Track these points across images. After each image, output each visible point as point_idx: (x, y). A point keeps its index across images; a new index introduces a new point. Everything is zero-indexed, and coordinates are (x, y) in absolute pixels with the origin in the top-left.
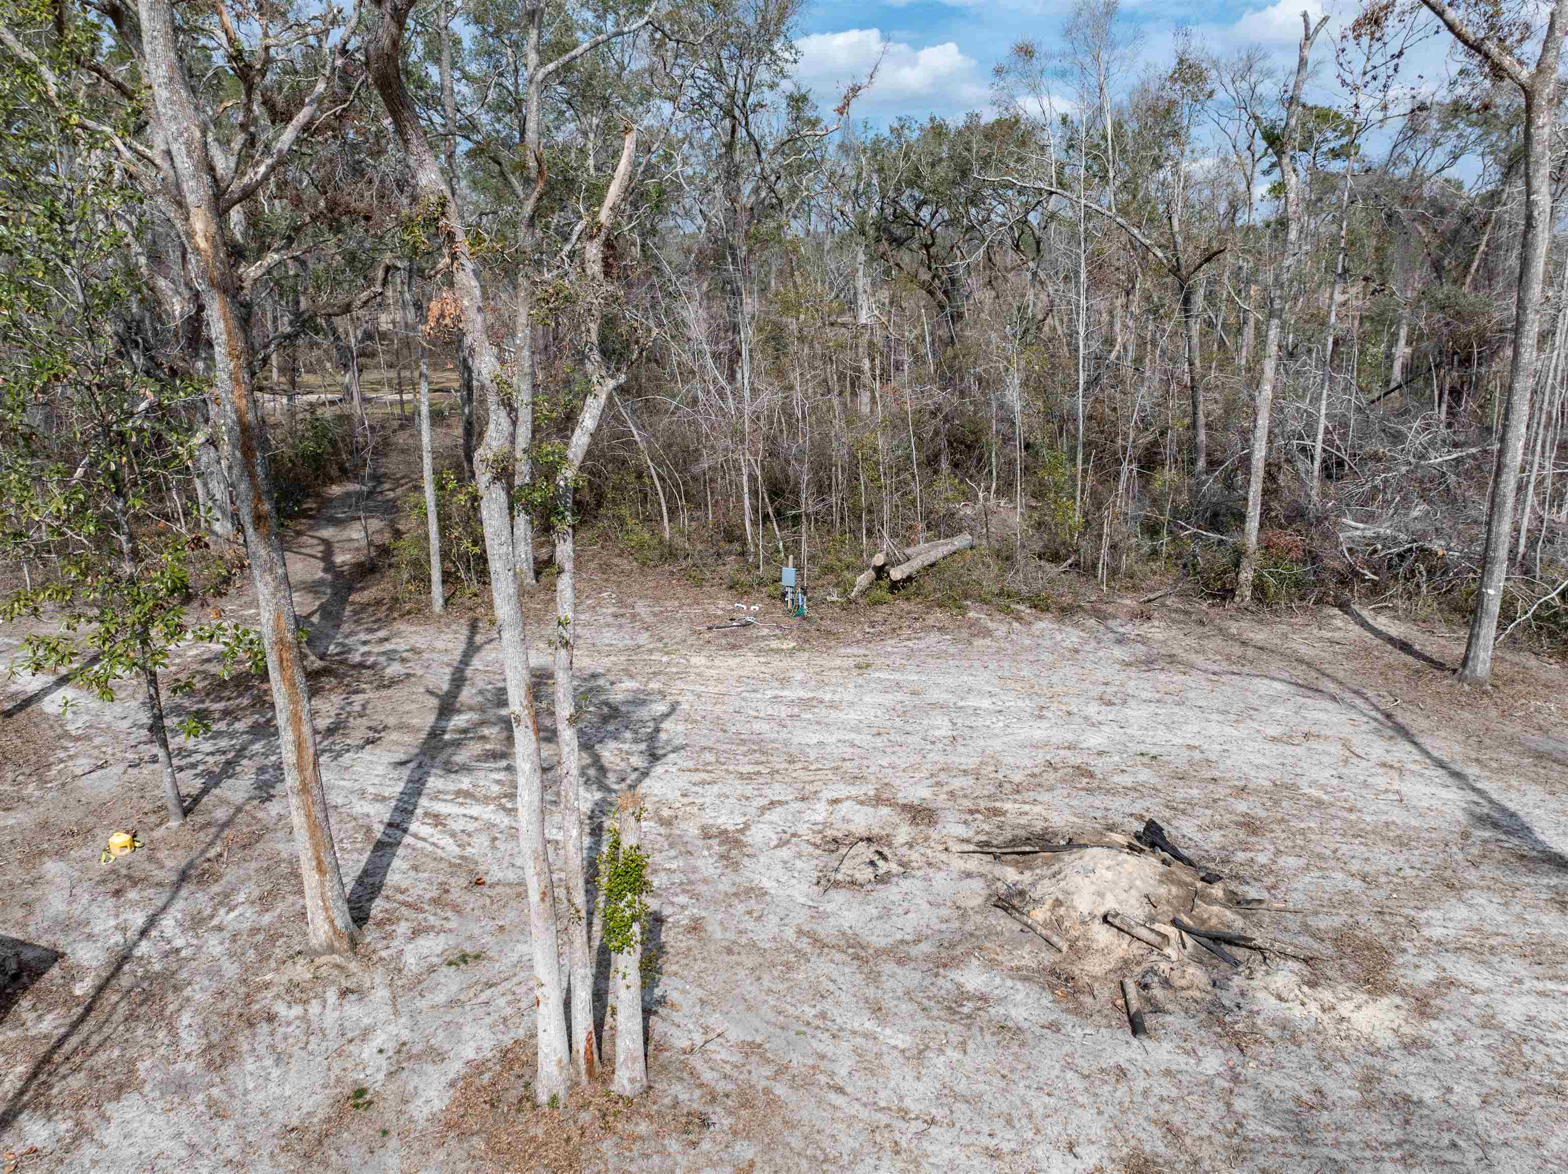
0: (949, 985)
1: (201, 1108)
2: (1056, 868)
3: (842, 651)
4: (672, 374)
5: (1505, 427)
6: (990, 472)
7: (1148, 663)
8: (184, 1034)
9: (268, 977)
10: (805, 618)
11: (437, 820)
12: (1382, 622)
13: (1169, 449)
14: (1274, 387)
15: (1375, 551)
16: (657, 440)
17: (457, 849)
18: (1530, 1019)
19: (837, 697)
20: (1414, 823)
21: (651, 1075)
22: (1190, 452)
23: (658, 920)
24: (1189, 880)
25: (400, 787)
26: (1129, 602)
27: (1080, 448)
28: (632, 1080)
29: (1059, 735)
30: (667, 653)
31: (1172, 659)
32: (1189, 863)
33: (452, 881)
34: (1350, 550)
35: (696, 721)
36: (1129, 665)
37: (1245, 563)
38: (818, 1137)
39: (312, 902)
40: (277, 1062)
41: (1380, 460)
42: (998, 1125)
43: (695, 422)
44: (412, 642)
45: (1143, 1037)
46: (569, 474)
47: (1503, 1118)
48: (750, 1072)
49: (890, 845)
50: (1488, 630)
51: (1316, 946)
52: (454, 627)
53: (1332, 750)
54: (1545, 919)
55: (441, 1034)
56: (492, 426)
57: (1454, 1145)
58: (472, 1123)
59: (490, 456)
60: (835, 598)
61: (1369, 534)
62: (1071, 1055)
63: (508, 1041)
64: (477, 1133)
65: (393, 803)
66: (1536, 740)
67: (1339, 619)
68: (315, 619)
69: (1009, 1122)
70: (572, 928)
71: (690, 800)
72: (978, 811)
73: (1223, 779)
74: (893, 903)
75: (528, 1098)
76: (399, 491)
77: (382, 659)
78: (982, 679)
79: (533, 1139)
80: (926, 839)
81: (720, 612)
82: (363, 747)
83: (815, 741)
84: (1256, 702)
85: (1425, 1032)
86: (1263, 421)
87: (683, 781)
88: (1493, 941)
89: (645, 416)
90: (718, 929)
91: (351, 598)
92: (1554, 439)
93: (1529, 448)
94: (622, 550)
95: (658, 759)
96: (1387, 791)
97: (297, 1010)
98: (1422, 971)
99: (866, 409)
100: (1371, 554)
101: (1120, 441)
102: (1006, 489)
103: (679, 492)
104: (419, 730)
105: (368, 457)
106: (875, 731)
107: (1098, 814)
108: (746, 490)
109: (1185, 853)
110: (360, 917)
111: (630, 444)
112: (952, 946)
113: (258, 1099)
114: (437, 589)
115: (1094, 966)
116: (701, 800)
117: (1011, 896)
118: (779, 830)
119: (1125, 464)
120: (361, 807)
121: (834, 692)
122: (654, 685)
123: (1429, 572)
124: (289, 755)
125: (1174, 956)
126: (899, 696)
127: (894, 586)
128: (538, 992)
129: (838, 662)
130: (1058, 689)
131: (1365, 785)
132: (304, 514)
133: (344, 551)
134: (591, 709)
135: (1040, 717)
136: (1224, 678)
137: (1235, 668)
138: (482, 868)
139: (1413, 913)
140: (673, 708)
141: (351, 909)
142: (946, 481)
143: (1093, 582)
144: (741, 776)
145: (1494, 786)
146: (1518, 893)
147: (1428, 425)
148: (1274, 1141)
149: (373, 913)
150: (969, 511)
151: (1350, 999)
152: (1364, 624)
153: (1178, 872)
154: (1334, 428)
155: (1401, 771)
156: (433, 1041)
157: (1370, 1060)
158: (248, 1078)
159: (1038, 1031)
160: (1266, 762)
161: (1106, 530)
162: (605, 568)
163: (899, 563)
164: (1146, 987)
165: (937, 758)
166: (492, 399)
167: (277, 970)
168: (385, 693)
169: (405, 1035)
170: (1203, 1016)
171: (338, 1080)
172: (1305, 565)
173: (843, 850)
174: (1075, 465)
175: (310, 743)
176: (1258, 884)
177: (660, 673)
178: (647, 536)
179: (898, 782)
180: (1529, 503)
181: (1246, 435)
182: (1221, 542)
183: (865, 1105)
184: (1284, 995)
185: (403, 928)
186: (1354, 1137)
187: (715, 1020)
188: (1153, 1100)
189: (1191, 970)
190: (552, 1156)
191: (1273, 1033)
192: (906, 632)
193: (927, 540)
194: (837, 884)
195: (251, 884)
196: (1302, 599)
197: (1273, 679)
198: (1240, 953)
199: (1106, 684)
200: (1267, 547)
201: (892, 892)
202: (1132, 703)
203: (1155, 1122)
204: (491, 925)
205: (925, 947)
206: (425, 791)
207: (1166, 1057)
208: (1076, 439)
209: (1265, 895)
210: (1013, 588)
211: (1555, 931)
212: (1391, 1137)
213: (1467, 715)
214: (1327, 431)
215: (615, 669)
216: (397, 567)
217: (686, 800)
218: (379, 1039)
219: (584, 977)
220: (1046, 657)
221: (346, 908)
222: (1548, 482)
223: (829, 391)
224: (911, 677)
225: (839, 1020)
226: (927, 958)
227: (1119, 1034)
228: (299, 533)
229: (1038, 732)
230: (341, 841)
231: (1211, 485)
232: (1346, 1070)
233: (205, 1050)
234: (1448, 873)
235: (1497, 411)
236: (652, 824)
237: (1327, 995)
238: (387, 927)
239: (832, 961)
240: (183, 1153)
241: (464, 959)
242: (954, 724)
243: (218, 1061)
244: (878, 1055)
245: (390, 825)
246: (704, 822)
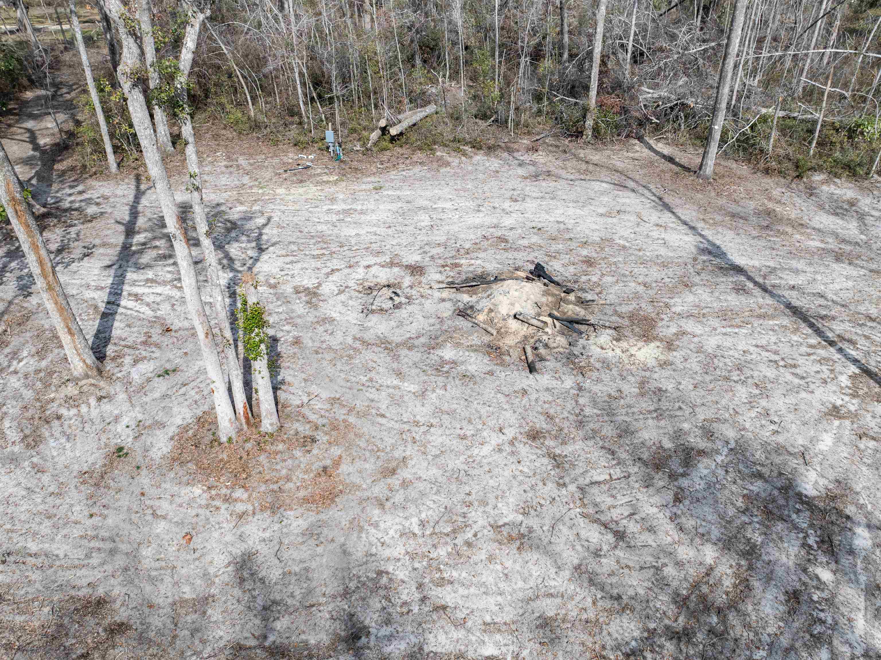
0: (436, 358)
1: (28, 469)
2: (489, 293)
3: (365, 180)
4: (243, 6)
5: (731, 30)
6: (445, 64)
7: (536, 177)
8: (8, 432)
9: (52, 396)
10: (342, 161)
11: (137, 297)
12: (660, 147)
13: (547, 49)
14: (607, 7)
15: (658, 106)
16: (238, 51)
17: (152, 313)
18: (718, 347)
19: (364, 207)
20: (671, 254)
21: (281, 420)
22: (559, 49)
23: (275, 340)
24: (557, 293)
25: (110, 281)
26: (526, 141)
27: (497, 48)
28: (271, 424)
29: (489, 220)
30: (261, 188)
31: (549, 174)
32: (558, 284)
33: (152, 331)
34: (645, 105)
35: (284, 227)
36: (526, 178)
37: (588, 115)
38: (373, 440)
39: (69, 351)
40: (68, 439)
41: (663, 51)
42: (464, 423)
43: (261, 39)
44: (101, 192)
45: (535, 373)
46: (182, 80)
47: (703, 393)
48: (335, 413)
49: (400, 288)
50: (714, 149)
51: (620, 321)
52: (126, 180)
53: (632, 219)
54: (729, 298)
55: (161, 414)
56: (125, 50)
57: (680, 408)
58: (186, 456)
59: (128, 70)
60: (358, 148)
61: (655, 96)
62: (500, 386)
63: (199, 413)
64: (190, 461)
65: (108, 290)
66: (733, 208)
67: (638, 146)
68: (34, 182)
69: (470, 421)
70: (226, 350)
71: (286, 272)
72: (447, 266)
73: (575, 238)
74: (404, 318)
75: (215, 440)
76: (73, 94)
77: (83, 204)
78: (446, 192)
79: (221, 460)
80: (420, 283)
81: (291, 161)
82: (82, 259)
83: (354, 234)
84: (593, 195)
85: (671, 358)
86: (600, 29)
87: (280, 262)
88: (704, 311)
89: (229, 36)
90: (310, 341)
91: (55, 167)
92: (755, 37)
93: (742, 43)
94: (225, 125)
95: (264, 251)
96: (658, 239)
97: (74, 411)
98: (671, 328)
99: (368, 26)
100: (656, 108)
101: (520, 44)
102: (455, 76)
103: (256, 85)
104: (116, 246)
105: (47, 71)
106: (387, 225)
107: (511, 262)
108: (298, 82)
109: (556, 279)
110: (101, 357)
111: (221, 55)
112: (437, 338)
113: (61, 461)
114: (111, 158)
115: (510, 341)
116: (292, 272)
117: (466, 309)
118: (338, 285)
119: (523, 57)
120: (89, 294)
121: (363, 204)
122: (256, 208)
123: (685, 117)
124: (36, 270)
125: (550, 332)
126: (400, 205)
127: (393, 139)
128: (212, 386)
129: (364, 187)
130: (488, 194)
131: (648, 236)
132: (10, 112)
133: (44, 136)
134: (220, 224)
135: (479, 211)
136: (577, 183)
137: (582, 177)
138: (169, 322)
139: (667, 300)
140: (269, 219)
141: (94, 353)
142: (419, 72)
143: (506, 131)
144: (314, 257)
145: (710, 233)
146: (718, 287)
147: (691, 29)
148: (598, 416)
149: (108, 353)
150: (434, 90)
151: (636, 345)
152: (651, 148)
153: (552, 289)
154: (640, 32)
155: (665, 228)
156: (156, 418)
157: (644, 374)
158: (53, 450)
159: (483, 376)
160: (598, 228)
161: (513, 99)
162: (216, 137)
163: (395, 124)
164: (536, 349)
165: (423, 238)
166: (122, 30)
167: (57, 391)
168: (89, 225)
169: (140, 417)
170: (565, 360)
171: (106, 445)
172: (621, 115)
173: (375, 293)
174: (494, 59)
175: (47, 260)
176: (592, 292)
177: (259, 200)
178: (240, 115)
179: (402, 253)
180: (739, 75)
181: (591, 37)
182: (576, 104)
183: (396, 421)
184: (604, 347)
185: (128, 360)
186: (635, 410)
187: (314, 389)
188: (540, 403)
189: (558, 338)
190: (234, 467)
191: (598, 365)
192: (402, 166)
193: (410, 110)
194: (373, 312)
195: (29, 345)
196: (619, 135)
197: (602, 181)
198: (583, 328)
199: (514, 190)
200: (601, 105)
201: (403, 313)
202: (528, 199)
203: (541, 413)
204: (180, 353)
205: (422, 340)
206: (126, 282)
207: (547, 382)
208: (495, 42)
209: (596, 297)
210: (461, 136)
211: (733, 303)
212: (652, 408)
213: (699, 196)
214: (636, 34)
215: (232, 199)
216: (82, 144)
217: (283, 273)
218: (125, 420)
219: (237, 376)
220: (481, 176)
221: (91, 352)
222: (750, 62)
223: (344, 15)
224: (406, 193)
225: (380, 381)
226: (424, 345)
227: (523, 373)
228: (10, 126)
229: (478, 219)
230: (81, 315)
231: (571, 69)
232: (633, 379)
233: (23, 439)
234: (686, 279)
235: (727, 19)
236: (265, 288)
237: (624, 344)
238: (118, 360)
239: (373, 352)
240: (24, 493)
241: (167, 372)
242: (432, 218)
243: (33, 443)
244: (402, 397)
245: (108, 303)
246: (295, 284)
